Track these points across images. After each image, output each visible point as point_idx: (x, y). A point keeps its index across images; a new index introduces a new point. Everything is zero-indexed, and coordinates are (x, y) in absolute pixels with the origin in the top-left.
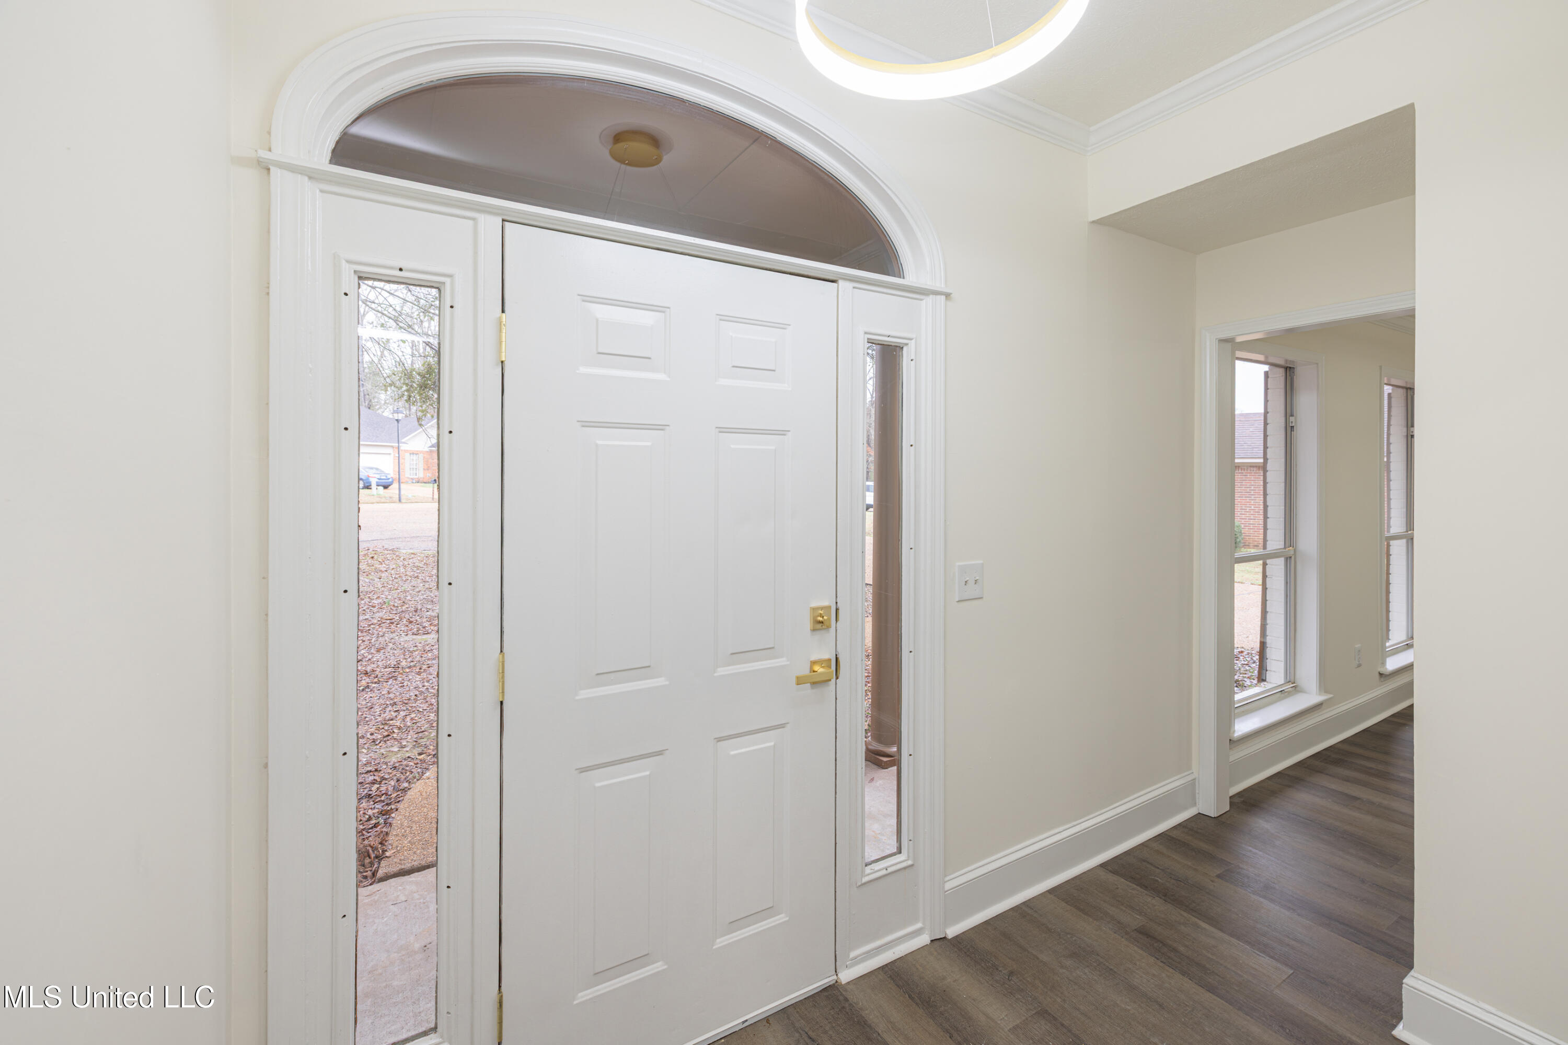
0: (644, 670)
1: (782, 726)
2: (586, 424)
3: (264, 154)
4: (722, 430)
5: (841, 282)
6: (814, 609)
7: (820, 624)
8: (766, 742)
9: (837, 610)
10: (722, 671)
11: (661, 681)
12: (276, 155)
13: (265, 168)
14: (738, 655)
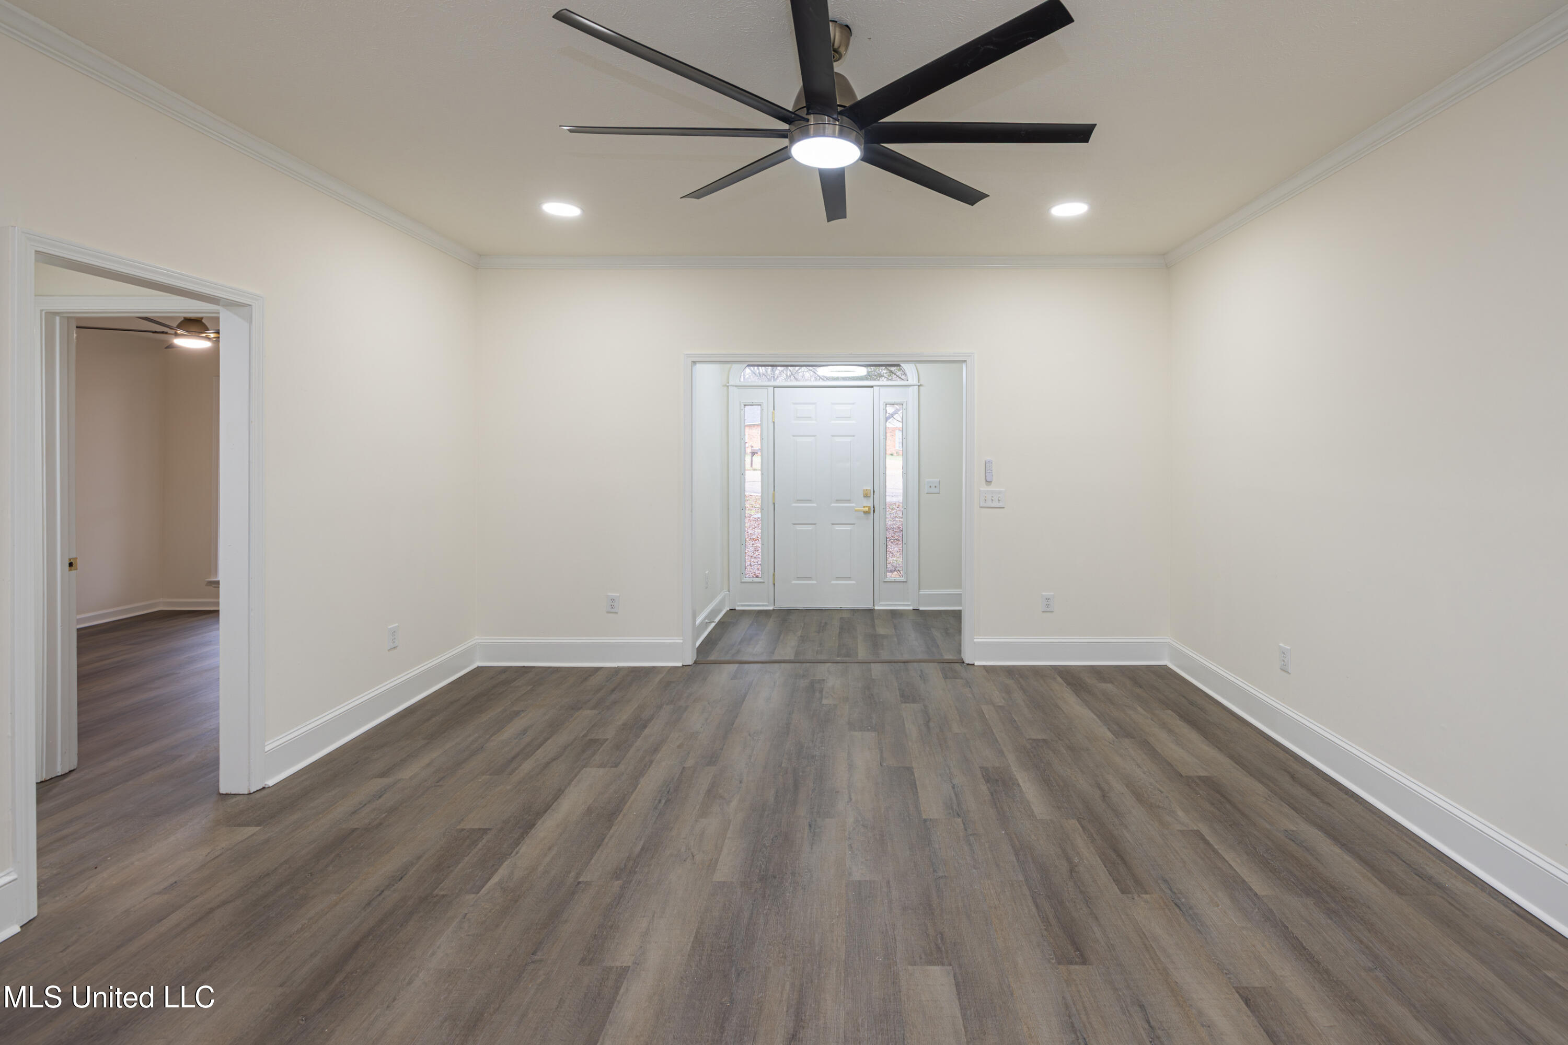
0: (809, 501)
1: (854, 524)
2: (794, 436)
3: (728, 384)
4: (833, 436)
5: (874, 387)
6: (864, 490)
7: (866, 496)
8: (848, 528)
9: (874, 491)
10: (833, 505)
11: (815, 505)
12: (730, 384)
13: (728, 386)
14: (838, 501)
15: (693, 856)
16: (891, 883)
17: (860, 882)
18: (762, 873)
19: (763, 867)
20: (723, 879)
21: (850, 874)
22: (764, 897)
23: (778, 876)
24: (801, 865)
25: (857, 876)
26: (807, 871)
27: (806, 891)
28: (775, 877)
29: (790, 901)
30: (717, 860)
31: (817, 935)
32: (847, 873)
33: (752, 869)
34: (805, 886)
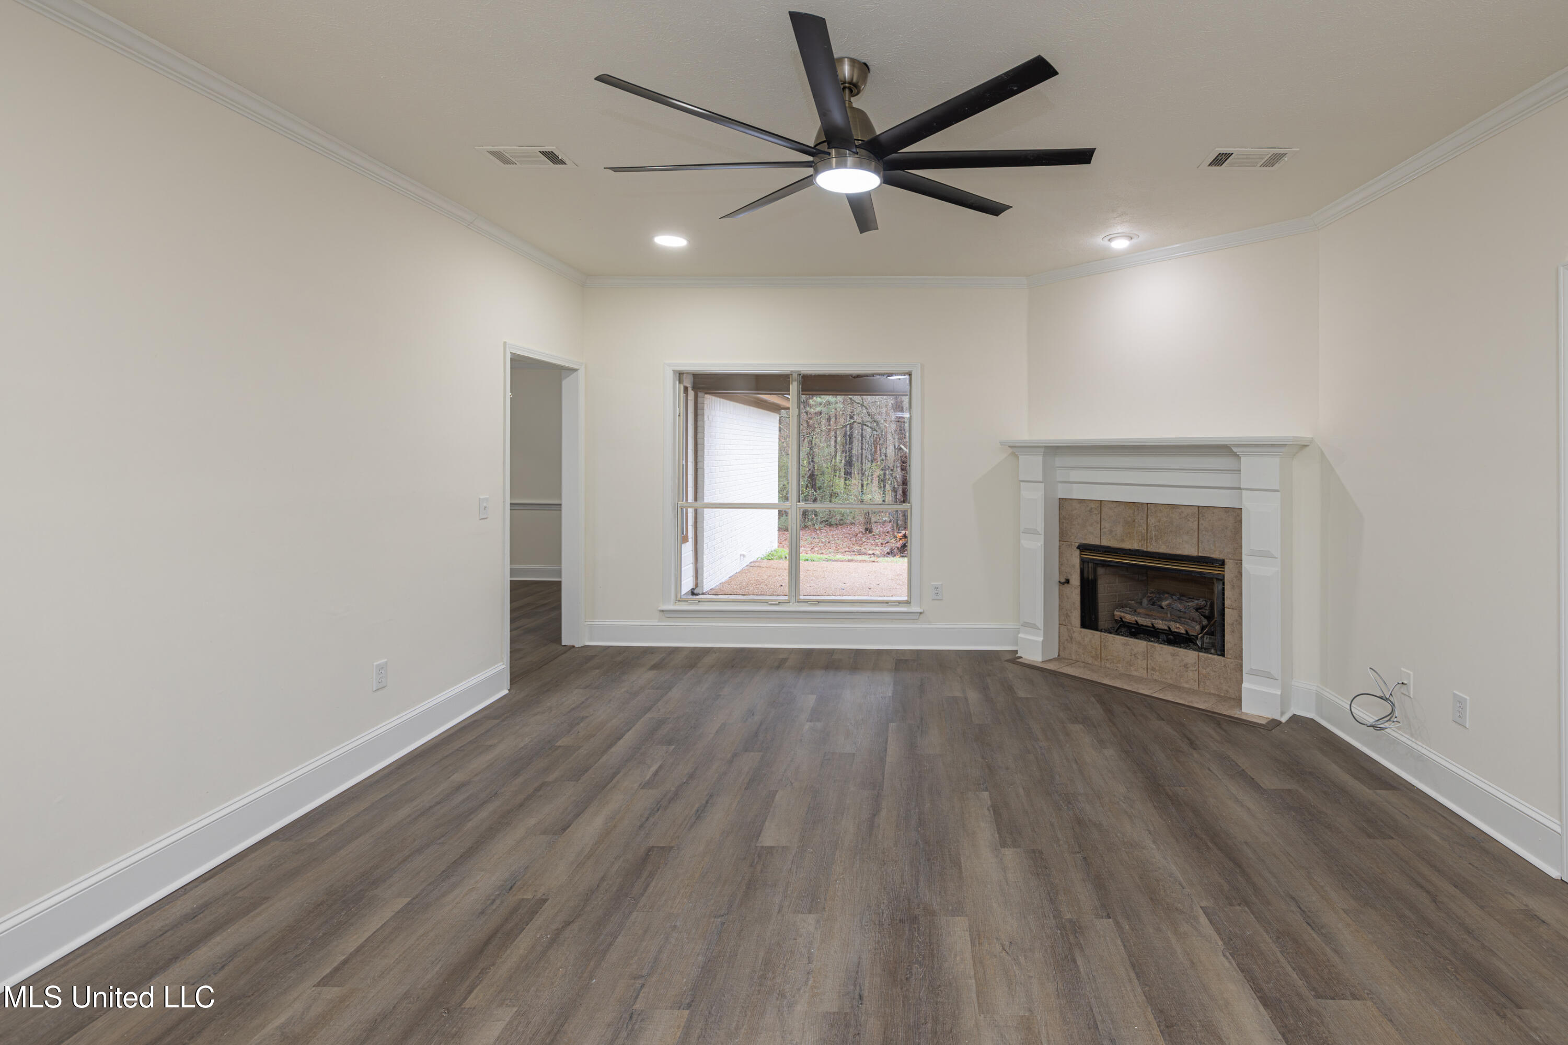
15: (1003, 949)
16: (777, 911)
17: (810, 913)
18: (916, 926)
19: (916, 934)
20: (957, 919)
21: (818, 922)
22: (909, 900)
23: (898, 922)
24: (873, 934)
25: (811, 919)
26: (866, 928)
27: (867, 905)
28: (900, 920)
29: (882, 894)
30: (973, 944)
31: (858, 866)
32: (822, 923)
33: (928, 931)
34: (868, 910)
